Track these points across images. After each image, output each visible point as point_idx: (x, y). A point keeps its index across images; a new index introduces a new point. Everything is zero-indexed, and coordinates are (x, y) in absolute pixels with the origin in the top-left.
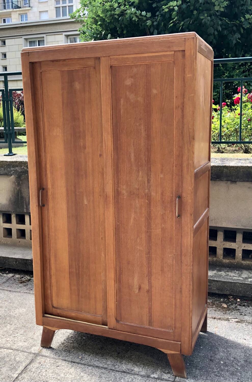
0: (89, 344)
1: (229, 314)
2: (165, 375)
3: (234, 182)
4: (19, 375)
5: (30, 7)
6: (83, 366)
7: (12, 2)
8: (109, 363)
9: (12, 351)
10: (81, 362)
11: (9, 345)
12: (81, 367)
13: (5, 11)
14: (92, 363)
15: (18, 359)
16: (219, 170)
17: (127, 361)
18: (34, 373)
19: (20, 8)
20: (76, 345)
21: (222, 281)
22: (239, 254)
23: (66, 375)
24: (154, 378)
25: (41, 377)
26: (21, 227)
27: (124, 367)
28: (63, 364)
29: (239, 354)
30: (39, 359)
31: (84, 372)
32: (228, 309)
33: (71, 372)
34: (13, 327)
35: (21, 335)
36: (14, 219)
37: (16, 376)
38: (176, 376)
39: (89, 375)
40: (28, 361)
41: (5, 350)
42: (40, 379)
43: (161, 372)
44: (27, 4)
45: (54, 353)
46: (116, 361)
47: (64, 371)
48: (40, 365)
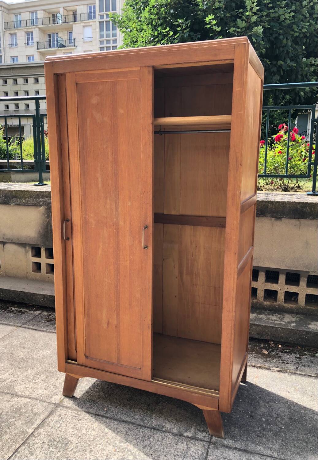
0: (116, 393)
1: (270, 361)
2: (200, 434)
3: (279, 218)
4: (35, 430)
5: (74, 46)
6: (108, 421)
7: (57, 41)
8: (138, 417)
9: (30, 400)
10: (107, 415)
11: (27, 393)
12: (106, 422)
13: (50, 49)
14: (118, 417)
15: (35, 410)
16: (264, 206)
17: (158, 415)
18: (52, 428)
19: (65, 47)
20: (101, 394)
21: (263, 325)
22: (281, 296)
23: (88, 431)
24: (188, 437)
25: (59, 433)
26: (50, 261)
27: (154, 423)
28: (86, 418)
29: (282, 409)
30: (61, 411)
31: (109, 427)
32: (269, 356)
33: (94, 428)
34: (34, 371)
35: (43, 381)
36: (43, 253)
37: (31, 431)
38: (212, 436)
39: (114, 431)
40: (46, 413)
41: (23, 398)
42: (58, 435)
43: (195, 430)
44: (73, 43)
45: (77, 403)
46: (145, 415)
47: (86, 426)
48: (60, 417)
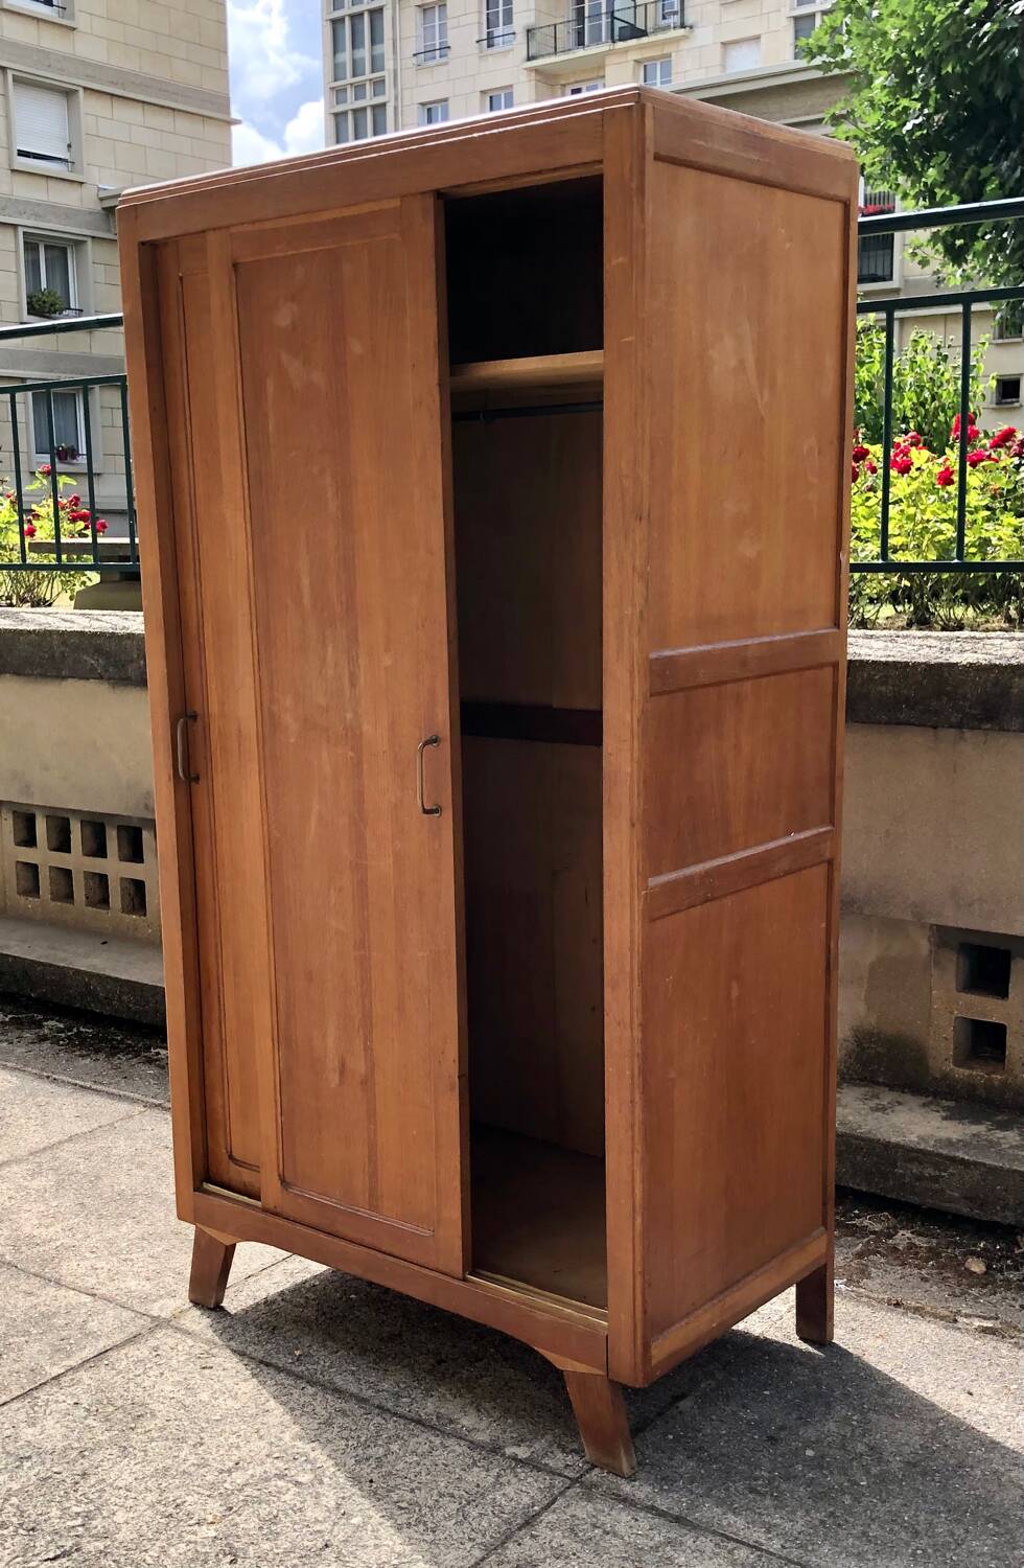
0: (358, 1317)
1: (977, 1298)
2: (560, 1455)
4: (67, 1371)
5: (683, 26)
6: (289, 1381)
7: (612, 15)
8: (385, 1386)
9: (88, 1299)
10: (294, 1368)
11: (91, 1281)
12: (283, 1384)
13: (581, 52)
14: (327, 1378)
15: (93, 1325)
17: (454, 1391)
18: (118, 1373)
19: (644, 33)
20: (310, 1313)
21: (984, 1164)
23: (217, 1399)
24: (515, 1458)
25: (132, 1388)
27: (429, 1407)
28: (229, 1365)
30: (165, 1339)
31: (284, 1399)
32: (986, 1281)
33: (240, 1392)
34: (138, 1231)
35: (152, 1257)
37: (56, 1371)
38: (594, 1466)
39: (292, 1410)
40: (118, 1338)
41: (72, 1292)
42: (126, 1393)
43: (551, 1446)
44: (675, 14)
45: (220, 1326)
46: (415, 1384)
47: (217, 1386)
48: (154, 1353)
